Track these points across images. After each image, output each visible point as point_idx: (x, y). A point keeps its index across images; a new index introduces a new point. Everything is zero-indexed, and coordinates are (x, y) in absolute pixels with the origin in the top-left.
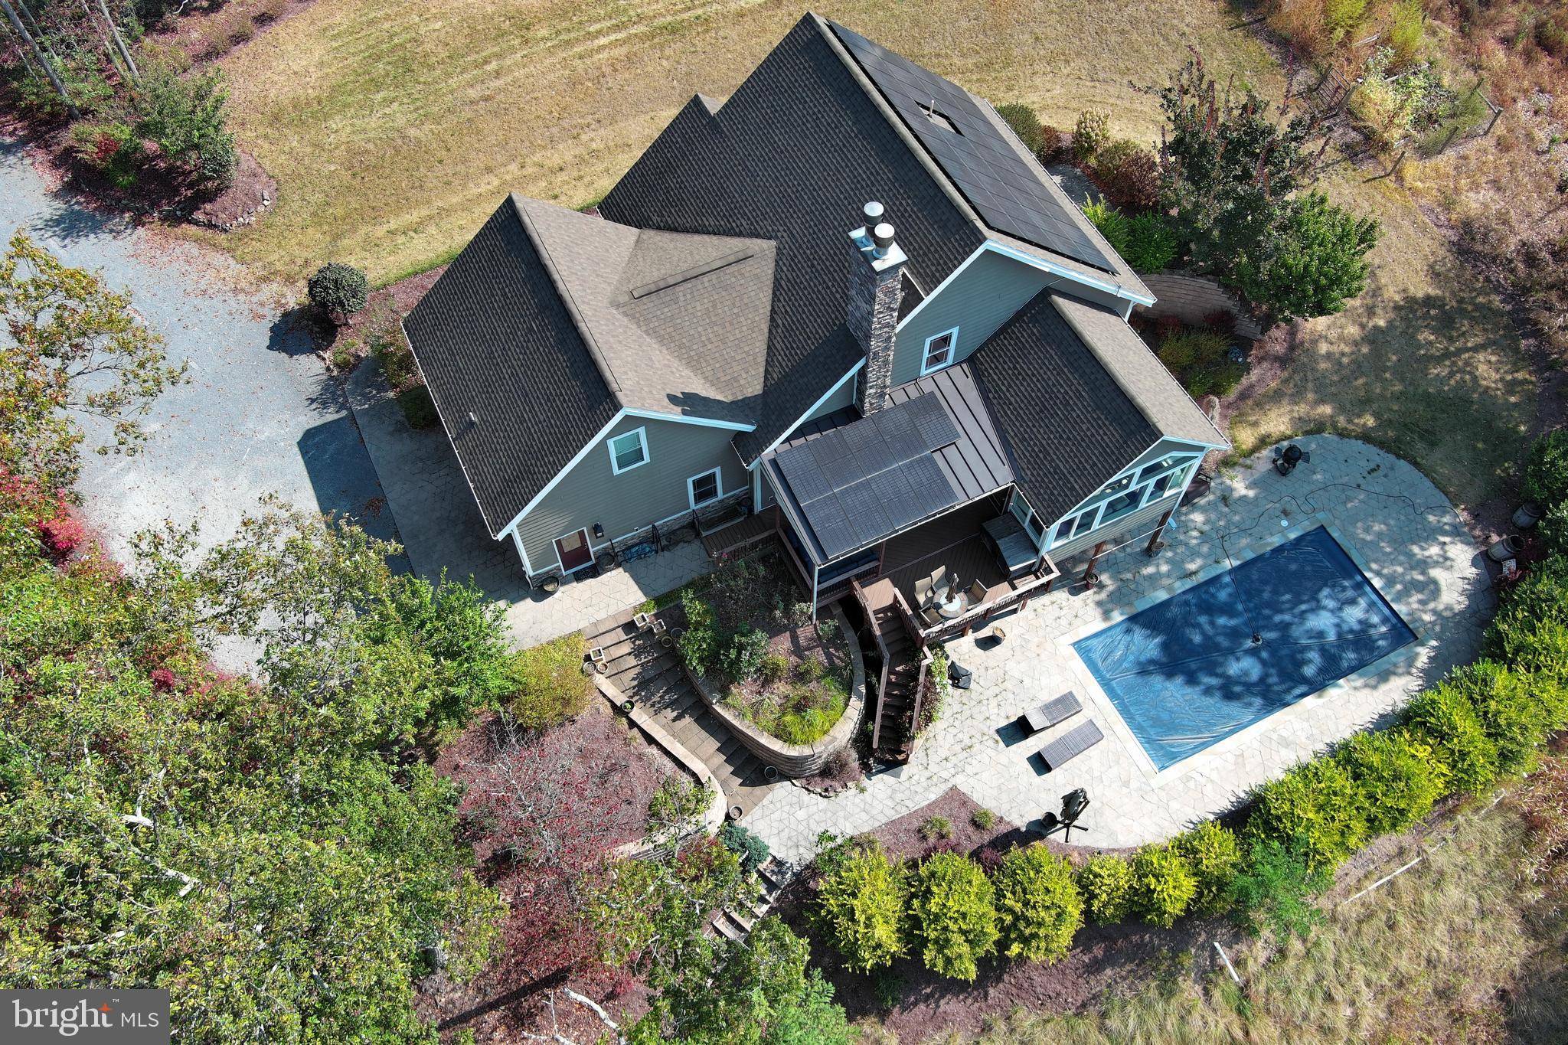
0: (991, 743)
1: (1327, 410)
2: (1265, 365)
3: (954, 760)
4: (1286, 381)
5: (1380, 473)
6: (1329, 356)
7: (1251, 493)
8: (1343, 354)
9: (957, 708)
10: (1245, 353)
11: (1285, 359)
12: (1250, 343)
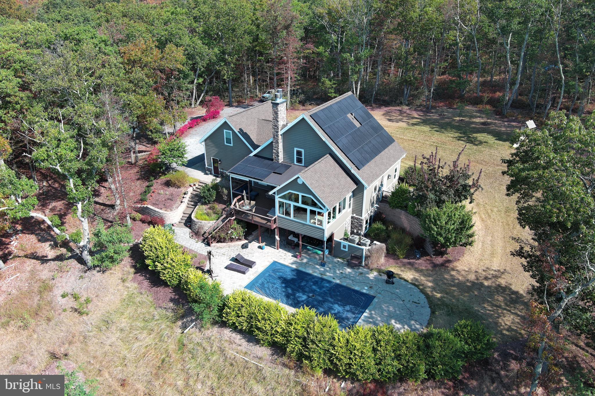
1: (429, 284)
2: (427, 262)
4: (427, 270)
5: (417, 304)
6: (452, 276)
8: (458, 279)
9: (235, 249)
10: (422, 256)
11: (435, 266)
12: (428, 255)
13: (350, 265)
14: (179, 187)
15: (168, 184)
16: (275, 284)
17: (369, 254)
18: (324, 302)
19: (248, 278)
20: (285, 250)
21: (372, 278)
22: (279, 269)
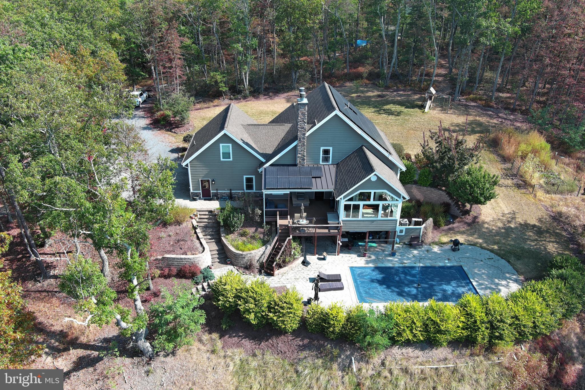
0: (305, 280)
1: (481, 241)
2: (462, 224)
3: (290, 280)
4: (467, 230)
5: (493, 260)
6: (487, 228)
7: (439, 252)
8: (493, 229)
9: (300, 269)
10: (454, 219)
11: (469, 224)
12: (457, 217)
13: (413, 247)
14: (180, 223)
19: (352, 292)
20: (345, 253)
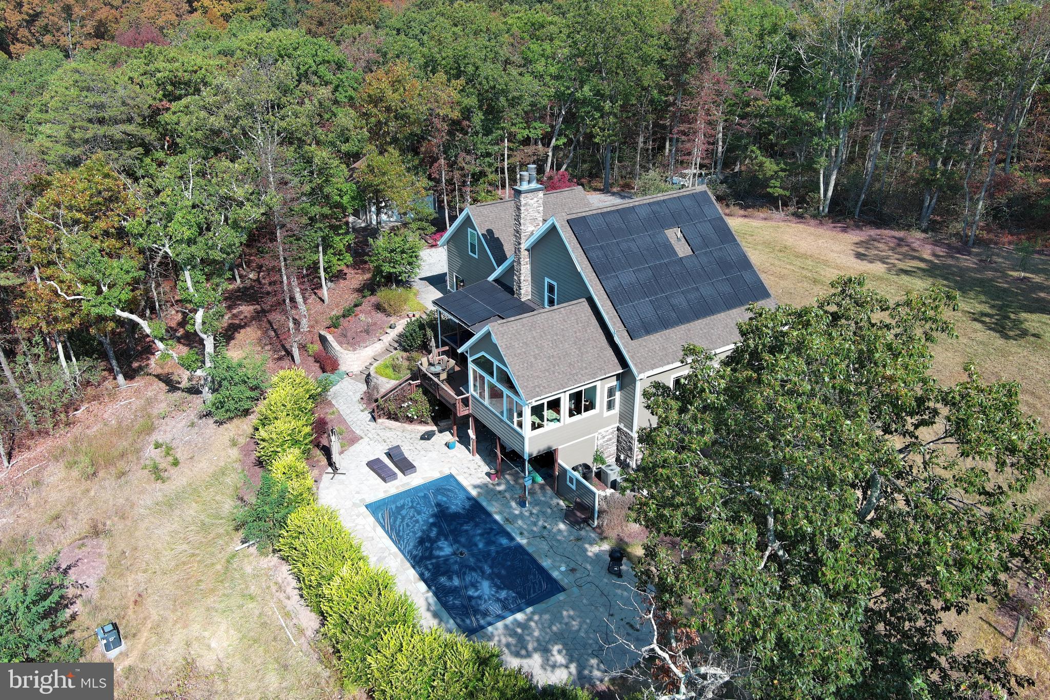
13: (568, 516)
14: (389, 315)
15: (379, 307)
16: (419, 513)
17: (605, 507)
18: (473, 569)
19: (385, 492)
21: (590, 554)
22: (449, 490)
